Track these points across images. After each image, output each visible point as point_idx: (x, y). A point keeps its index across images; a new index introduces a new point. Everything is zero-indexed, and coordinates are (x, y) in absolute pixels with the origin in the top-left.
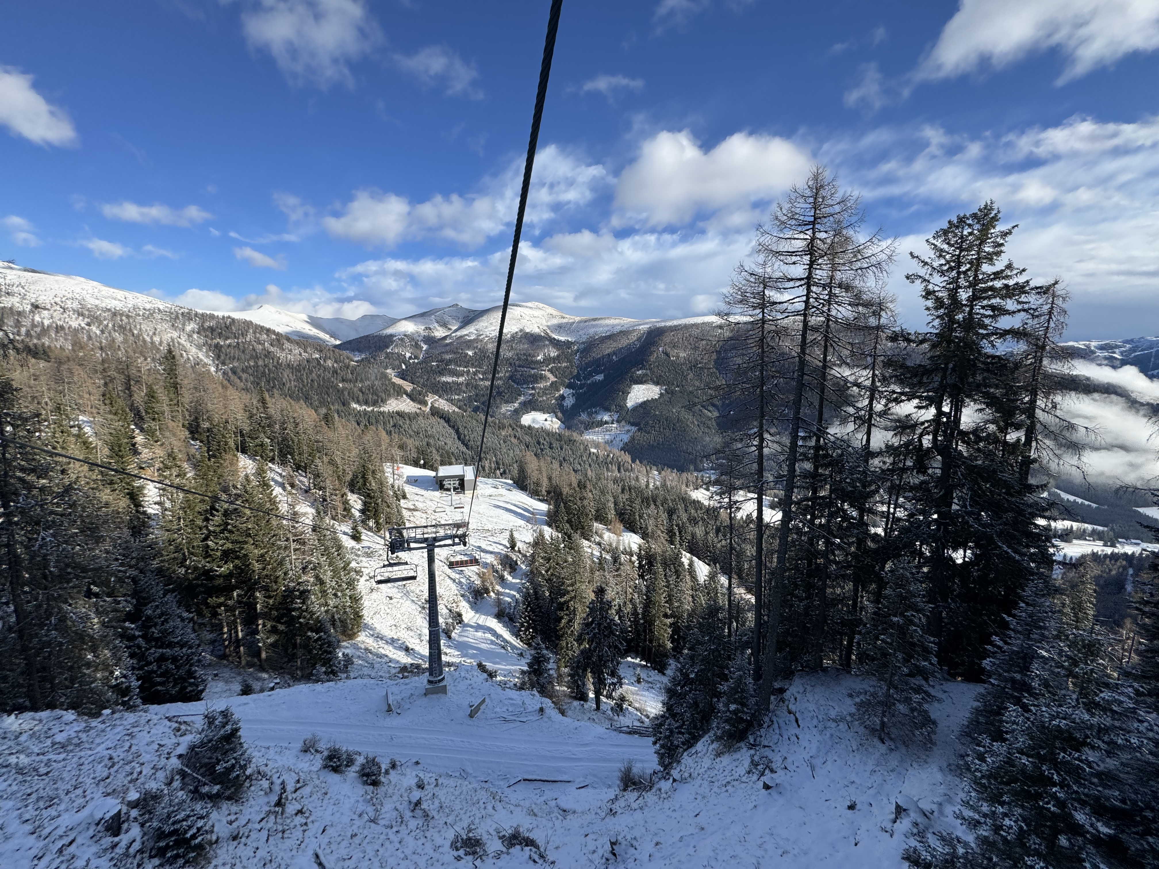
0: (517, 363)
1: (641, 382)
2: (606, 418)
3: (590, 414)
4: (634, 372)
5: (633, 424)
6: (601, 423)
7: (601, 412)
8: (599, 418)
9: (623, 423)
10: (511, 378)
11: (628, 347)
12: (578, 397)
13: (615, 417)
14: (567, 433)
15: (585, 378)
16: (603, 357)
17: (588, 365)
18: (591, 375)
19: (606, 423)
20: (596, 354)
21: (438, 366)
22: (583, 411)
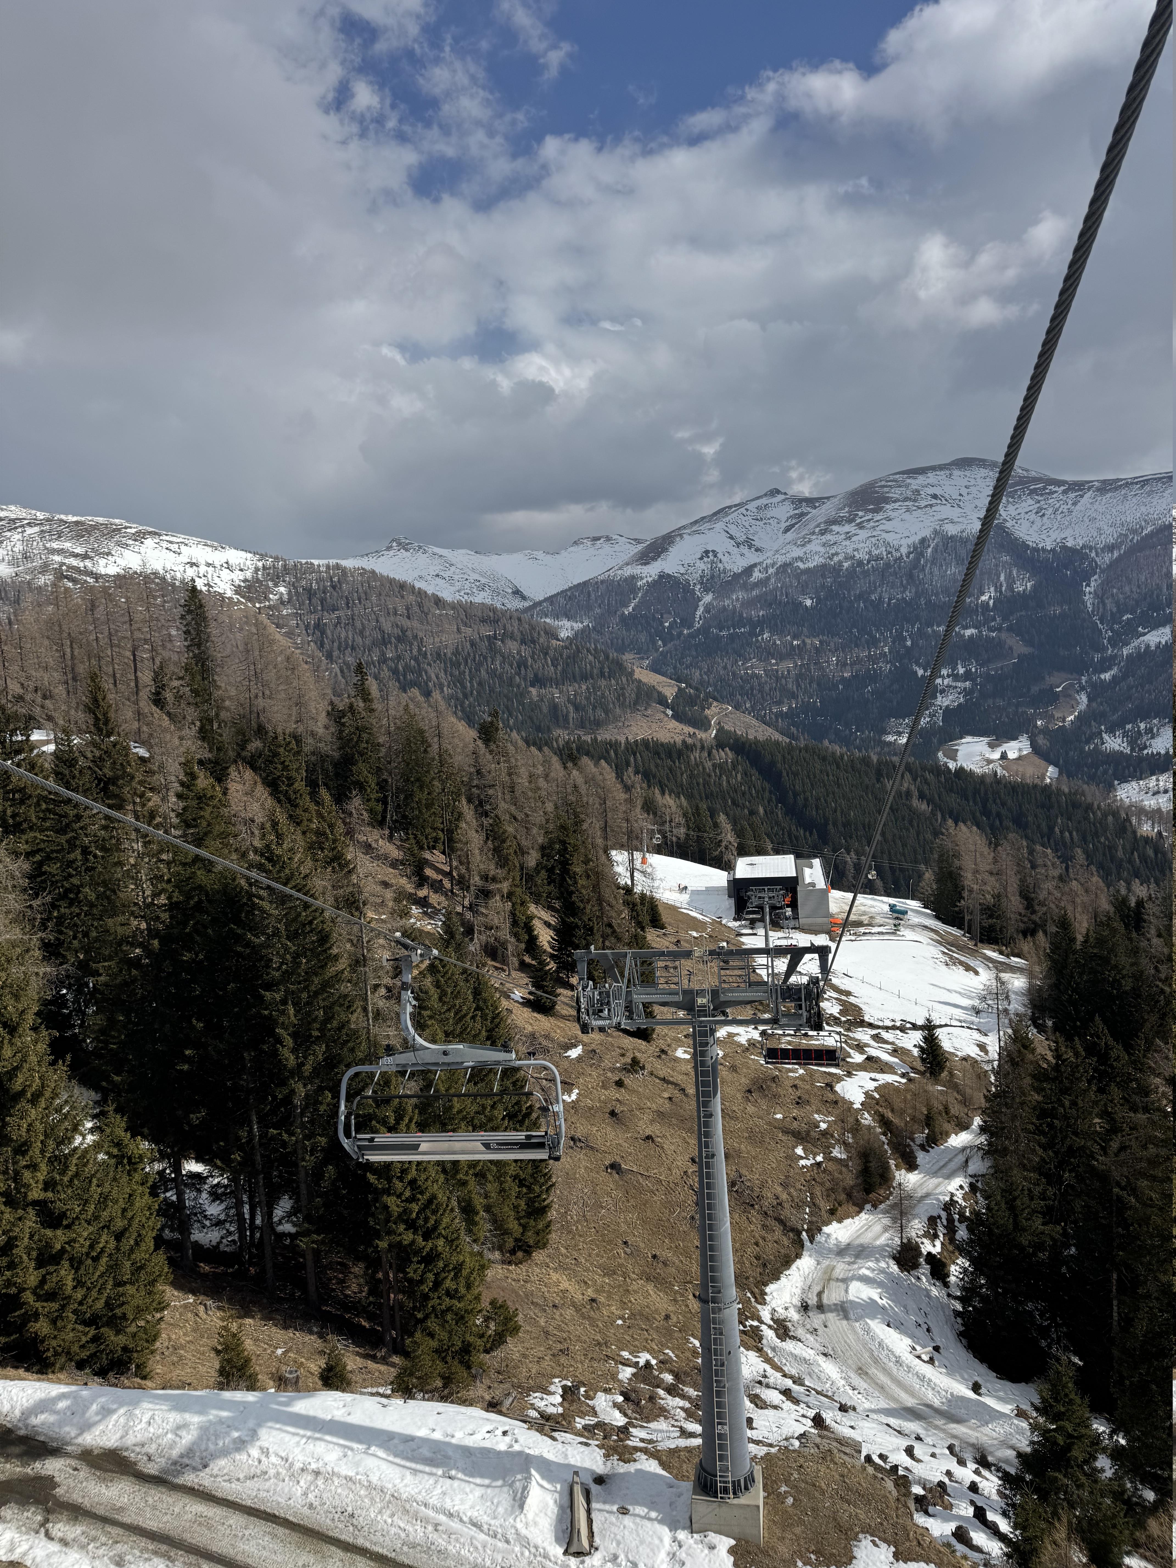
21: (732, 637)
22: (1111, 731)
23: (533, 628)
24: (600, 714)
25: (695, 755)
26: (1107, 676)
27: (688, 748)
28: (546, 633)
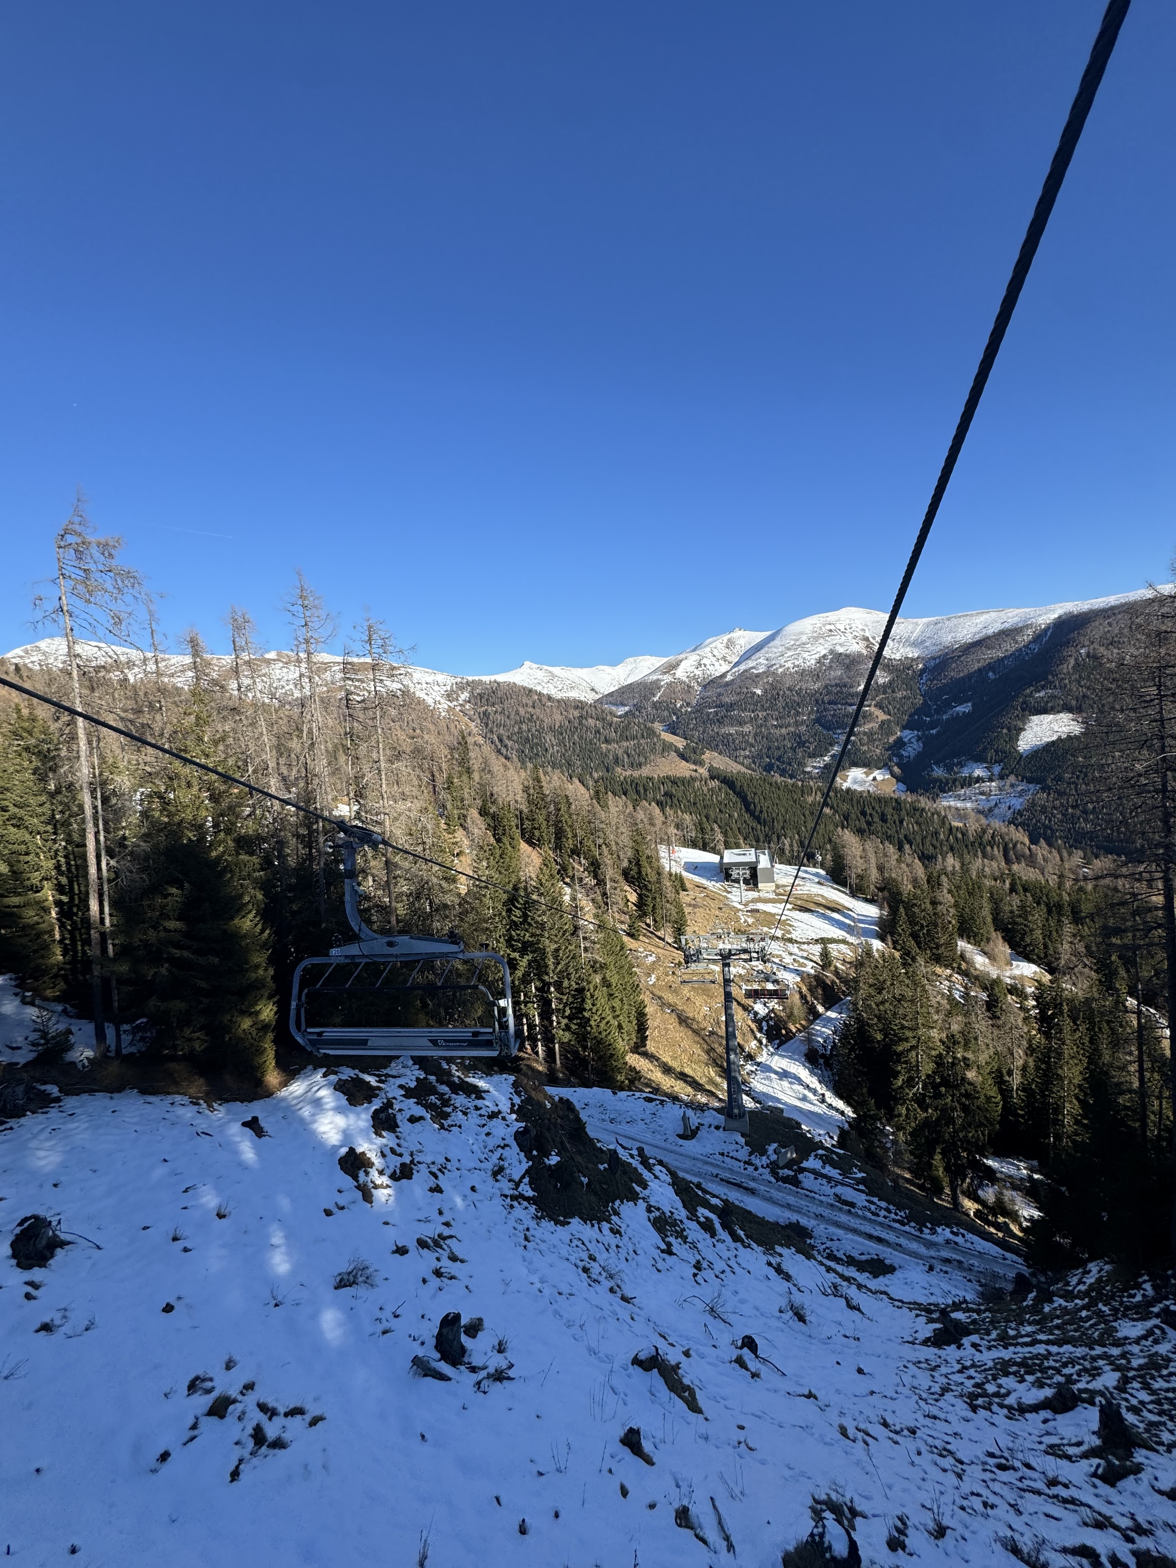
0: (826, 699)
1: (1044, 711)
2: (978, 772)
3: (949, 769)
4: (1031, 695)
5: (1030, 781)
6: (969, 782)
7: (971, 764)
8: (965, 773)
9: (1012, 779)
10: (817, 721)
11: (1017, 655)
12: (927, 741)
13: (997, 769)
14: (910, 798)
15: (937, 711)
16: (970, 676)
17: (942, 690)
18: (948, 705)
19: (979, 780)
20: (955, 673)
21: (716, 713)
22: (937, 763)
23: (603, 712)
24: (642, 759)
25: (697, 784)
26: (934, 732)
27: (693, 779)
28: (611, 713)
